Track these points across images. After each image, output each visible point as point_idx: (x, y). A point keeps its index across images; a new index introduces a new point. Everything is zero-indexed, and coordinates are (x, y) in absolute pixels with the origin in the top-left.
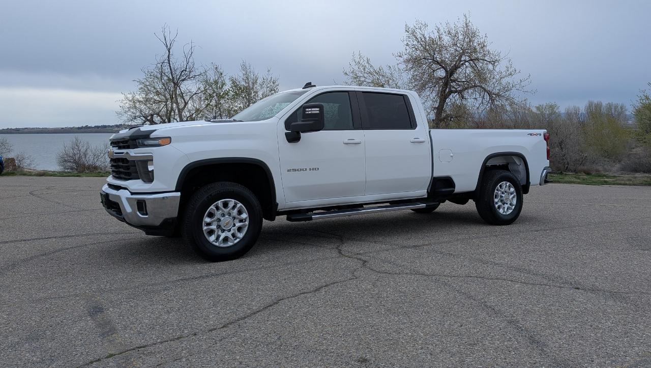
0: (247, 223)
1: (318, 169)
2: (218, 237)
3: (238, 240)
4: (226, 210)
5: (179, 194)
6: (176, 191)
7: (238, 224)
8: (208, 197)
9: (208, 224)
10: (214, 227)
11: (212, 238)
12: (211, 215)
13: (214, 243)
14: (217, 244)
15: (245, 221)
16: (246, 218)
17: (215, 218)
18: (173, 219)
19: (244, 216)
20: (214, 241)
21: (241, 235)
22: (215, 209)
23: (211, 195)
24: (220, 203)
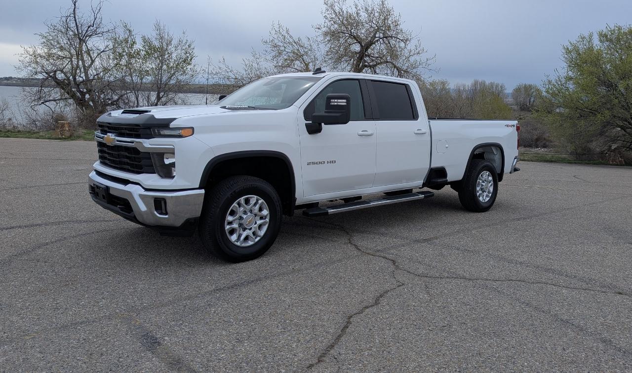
0: (268, 220)
1: (335, 161)
2: (240, 236)
3: (258, 238)
4: (248, 207)
5: (203, 191)
6: (200, 188)
7: (259, 222)
8: (231, 194)
9: (230, 223)
10: (235, 226)
11: (234, 238)
12: (233, 213)
13: (236, 243)
14: (238, 244)
15: (265, 219)
16: (267, 215)
17: (237, 216)
18: (195, 219)
19: (265, 212)
20: (235, 241)
21: (262, 233)
22: (237, 206)
23: (235, 191)
24: (242, 199)
